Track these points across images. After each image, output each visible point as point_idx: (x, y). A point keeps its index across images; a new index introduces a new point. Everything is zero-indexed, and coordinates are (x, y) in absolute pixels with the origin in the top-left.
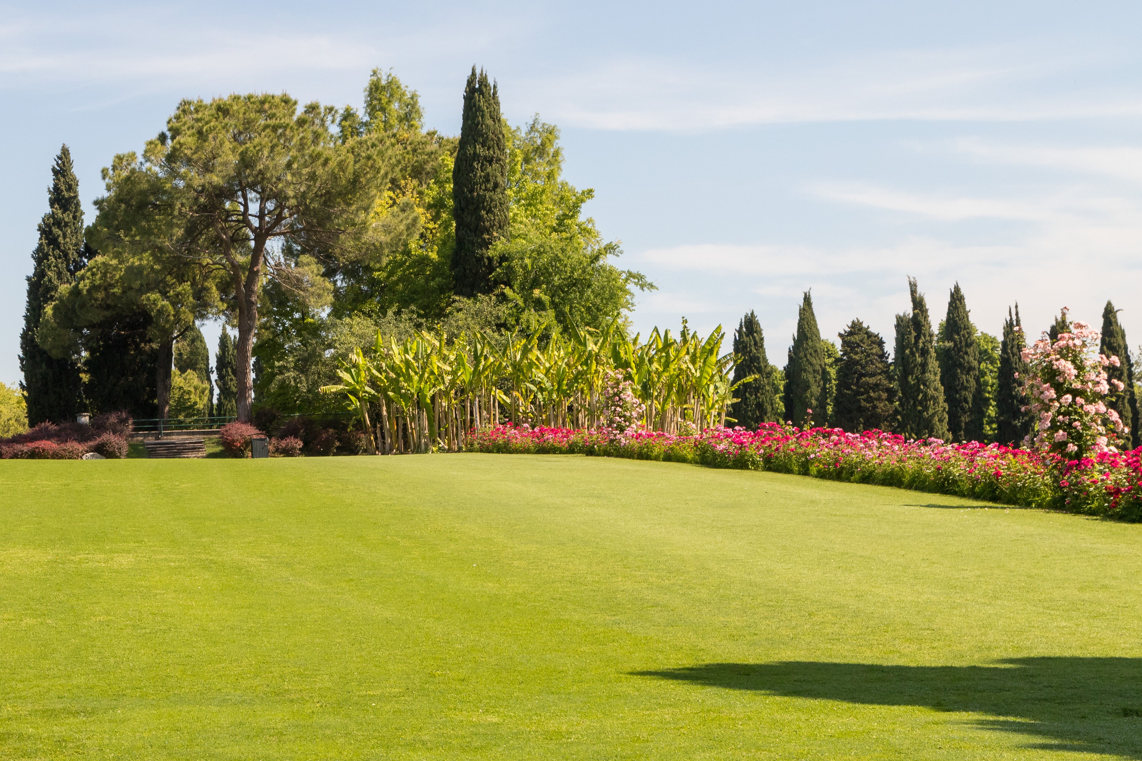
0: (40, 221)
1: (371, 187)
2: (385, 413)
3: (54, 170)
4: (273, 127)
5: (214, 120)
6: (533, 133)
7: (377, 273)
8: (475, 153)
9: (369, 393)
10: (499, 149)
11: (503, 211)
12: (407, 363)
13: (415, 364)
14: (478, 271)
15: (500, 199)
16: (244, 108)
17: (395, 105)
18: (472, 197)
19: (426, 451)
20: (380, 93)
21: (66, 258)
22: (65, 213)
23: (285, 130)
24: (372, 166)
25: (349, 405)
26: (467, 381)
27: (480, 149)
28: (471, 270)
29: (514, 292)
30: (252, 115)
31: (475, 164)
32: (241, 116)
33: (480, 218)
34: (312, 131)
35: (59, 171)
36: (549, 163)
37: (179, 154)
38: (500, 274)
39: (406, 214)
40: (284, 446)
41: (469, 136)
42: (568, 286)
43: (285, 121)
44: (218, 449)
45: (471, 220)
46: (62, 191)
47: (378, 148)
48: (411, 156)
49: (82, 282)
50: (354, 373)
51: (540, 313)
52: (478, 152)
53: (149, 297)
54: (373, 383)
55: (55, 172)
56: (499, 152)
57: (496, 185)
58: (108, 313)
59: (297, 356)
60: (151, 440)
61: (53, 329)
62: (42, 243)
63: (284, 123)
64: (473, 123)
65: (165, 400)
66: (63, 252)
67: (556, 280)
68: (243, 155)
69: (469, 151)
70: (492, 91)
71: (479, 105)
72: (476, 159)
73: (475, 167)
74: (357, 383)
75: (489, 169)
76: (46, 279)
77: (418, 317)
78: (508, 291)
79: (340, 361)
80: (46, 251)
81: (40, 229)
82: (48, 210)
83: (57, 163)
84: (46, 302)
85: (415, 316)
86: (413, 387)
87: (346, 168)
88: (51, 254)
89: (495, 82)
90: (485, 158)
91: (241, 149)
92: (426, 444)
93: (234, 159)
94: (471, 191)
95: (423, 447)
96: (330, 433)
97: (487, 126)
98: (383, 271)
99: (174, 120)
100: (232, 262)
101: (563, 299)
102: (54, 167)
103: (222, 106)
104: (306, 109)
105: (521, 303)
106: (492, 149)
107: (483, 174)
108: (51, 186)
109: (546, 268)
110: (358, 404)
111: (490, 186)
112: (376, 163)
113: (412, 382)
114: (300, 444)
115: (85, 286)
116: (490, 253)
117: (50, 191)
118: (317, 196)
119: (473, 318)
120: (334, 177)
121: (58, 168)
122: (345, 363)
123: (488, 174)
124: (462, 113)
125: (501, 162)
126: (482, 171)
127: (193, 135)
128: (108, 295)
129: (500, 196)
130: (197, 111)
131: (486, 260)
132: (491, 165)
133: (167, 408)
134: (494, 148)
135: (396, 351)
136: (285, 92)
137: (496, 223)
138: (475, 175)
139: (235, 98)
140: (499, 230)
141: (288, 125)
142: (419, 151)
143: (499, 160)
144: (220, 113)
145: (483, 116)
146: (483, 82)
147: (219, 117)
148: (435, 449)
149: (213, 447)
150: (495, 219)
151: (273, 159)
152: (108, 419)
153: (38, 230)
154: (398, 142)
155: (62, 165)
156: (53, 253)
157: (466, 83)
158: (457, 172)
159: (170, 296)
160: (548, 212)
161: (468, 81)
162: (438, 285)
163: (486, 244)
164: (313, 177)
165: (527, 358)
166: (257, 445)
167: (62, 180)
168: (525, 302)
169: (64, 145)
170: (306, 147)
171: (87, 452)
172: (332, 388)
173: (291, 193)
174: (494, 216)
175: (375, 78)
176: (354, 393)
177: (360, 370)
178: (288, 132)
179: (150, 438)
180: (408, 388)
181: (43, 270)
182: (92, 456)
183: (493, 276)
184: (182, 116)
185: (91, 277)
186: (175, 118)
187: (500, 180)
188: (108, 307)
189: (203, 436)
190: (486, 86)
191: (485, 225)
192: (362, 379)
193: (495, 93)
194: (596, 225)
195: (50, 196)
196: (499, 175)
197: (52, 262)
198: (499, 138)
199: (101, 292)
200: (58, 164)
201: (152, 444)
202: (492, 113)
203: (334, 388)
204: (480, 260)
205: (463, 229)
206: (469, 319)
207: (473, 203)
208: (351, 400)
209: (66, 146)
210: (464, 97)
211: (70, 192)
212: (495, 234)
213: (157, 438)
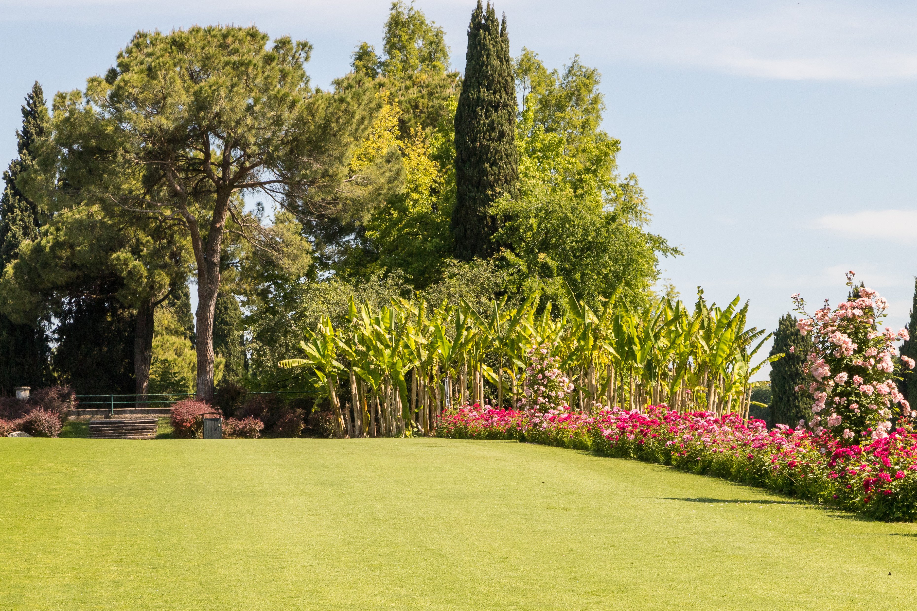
0: (6, 168)
1: (344, 134)
2: (354, 391)
3: (24, 111)
4: (234, 64)
5: (168, 54)
6: (571, 77)
7: (370, 233)
8: (478, 98)
9: (338, 369)
10: (507, 93)
11: (510, 163)
12: (378, 336)
13: (387, 336)
14: (480, 232)
15: (506, 150)
16: (202, 42)
17: (418, 44)
18: (475, 148)
19: (398, 434)
20: (400, 30)
21: (34, 211)
22: (34, 160)
23: (247, 68)
24: (346, 111)
25: (316, 382)
26: (446, 356)
27: (484, 93)
28: (472, 231)
29: (517, 255)
30: (211, 50)
31: (478, 110)
32: (199, 50)
33: (483, 172)
34: (279, 69)
35: (30, 112)
36: (586, 111)
37: (123, 93)
38: (502, 235)
39: (390, 165)
40: (241, 427)
41: (473, 77)
42: (582, 250)
43: (249, 57)
44: (169, 430)
45: (473, 174)
46: (32, 135)
47: (354, 90)
48: (426, 100)
49: (44, 238)
50: (320, 346)
51: (545, 280)
52: (482, 96)
53: (118, 257)
54: (342, 357)
55: (26, 113)
56: (506, 97)
57: (502, 135)
58: (73, 274)
59: (262, 325)
60: (100, 418)
61: (11, 290)
62: (7, 193)
63: (246, 59)
64: (478, 63)
65: (143, 374)
66: (30, 203)
67: (569, 243)
68: (197, 94)
69: (472, 94)
70: (500, 27)
71: (484, 43)
72: (480, 104)
73: (478, 113)
74: (323, 356)
75: (494, 116)
76: (9, 234)
77: (405, 283)
78: (509, 255)
79: (308, 332)
80: (11, 202)
81: (6, 177)
82: (16, 156)
83: (28, 102)
84: (8, 260)
85: (402, 282)
86: (384, 362)
87: (317, 111)
88: (17, 206)
89: (504, 17)
90: (490, 103)
91: (196, 88)
92: (398, 428)
93: (186, 98)
94: (474, 141)
95: (394, 431)
96: (298, 414)
97: (493, 67)
98: (377, 230)
99: (126, 55)
100: (188, 217)
101: (573, 264)
102: (24, 108)
103: (178, 39)
104: (275, 44)
105: (524, 269)
106: (498, 93)
107: (487, 121)
108: (20, 129)
109: (555, 230)
110: (326, 380)
111: (495, 135)
112: (350, 107)
113: (382, 356)
114: (260, 425)
115: (48, 242)
116: (491, 211)
117: (18, 135)
118: (283, 143)
119: (467, 285)
120: (300, 121)
121: (29, 109)
122: (313, 334)
123: (493, 121)
124: (466, 50)
125: (509, 108)
126: (487, 118)
127: (141, 72)
128: (73, 254)
129: (507, 147)
130: (152, 44)
131: (489, 219)
132: (496, 111)
133: (146, 384)
134: (500, 92)
135: (367, 320)
136: (252, 24)
137: (501, 178)
138: (479, 123)
139: (193, 30)
140: (505, 185)
141: (250, 61)
142: (436, 95)
143: (505, 105)
144: (174, 47)
145: (488, 55)
146: (490, 17)
147: (172, 52)
148: (408, 433)
149: (165, 428)
150: (500, 173)
151: (231, 100)
152: (47, 393)
153: (4, 179)
154: (414, 84)
155: (33, 106)
156: (19, 205)
157: (470, 17)
158: (459, 118)
159: (144, 256)
160: (570, 166)
161: (473, 15)
162: (435, 247)
163: (487, 201)
164: (278, 122)
165: (515, 331)
166: (209, 425)
167: (32, 122)
168: (529, 267)
169: (37, 82)
170: (272, 88)
171: (14, 430)
172: (294, 362)
173: (252, 140)
174: (499, 169)
175: (394, 12)
176: (320, 368)
177: (327, 342)
178: (250, 70)
179: (99, 416)
180: (378, 363)
181: (7, 225)
182: (20, 435)
183: (494, 238)
184: (134, 50)
185: (55, 233)
186: (127, 52)
187: (506, 128)
188: (74, 267)
189: (159, 415)
190: (492, 22)
191: (488, 180)
192: (330, 353)
193: (503, 30)
194: (639, 182)
195: (18, 140)
196: (506, 122)
197: (17, 215)
198: (506, 81)
199: (66, 250)
200: (28, 104)
201: (98, 423)
202: (499, 53)
203: (297, 362)
204: (482, 220)
205: (464, 184)
206: (463, 286)
207: (475, 155)
208: (318, 377)
209: (39, 84)
210: (469, 34)
211: (41, 136)
212: (498, 190)
213: (107, 417)
